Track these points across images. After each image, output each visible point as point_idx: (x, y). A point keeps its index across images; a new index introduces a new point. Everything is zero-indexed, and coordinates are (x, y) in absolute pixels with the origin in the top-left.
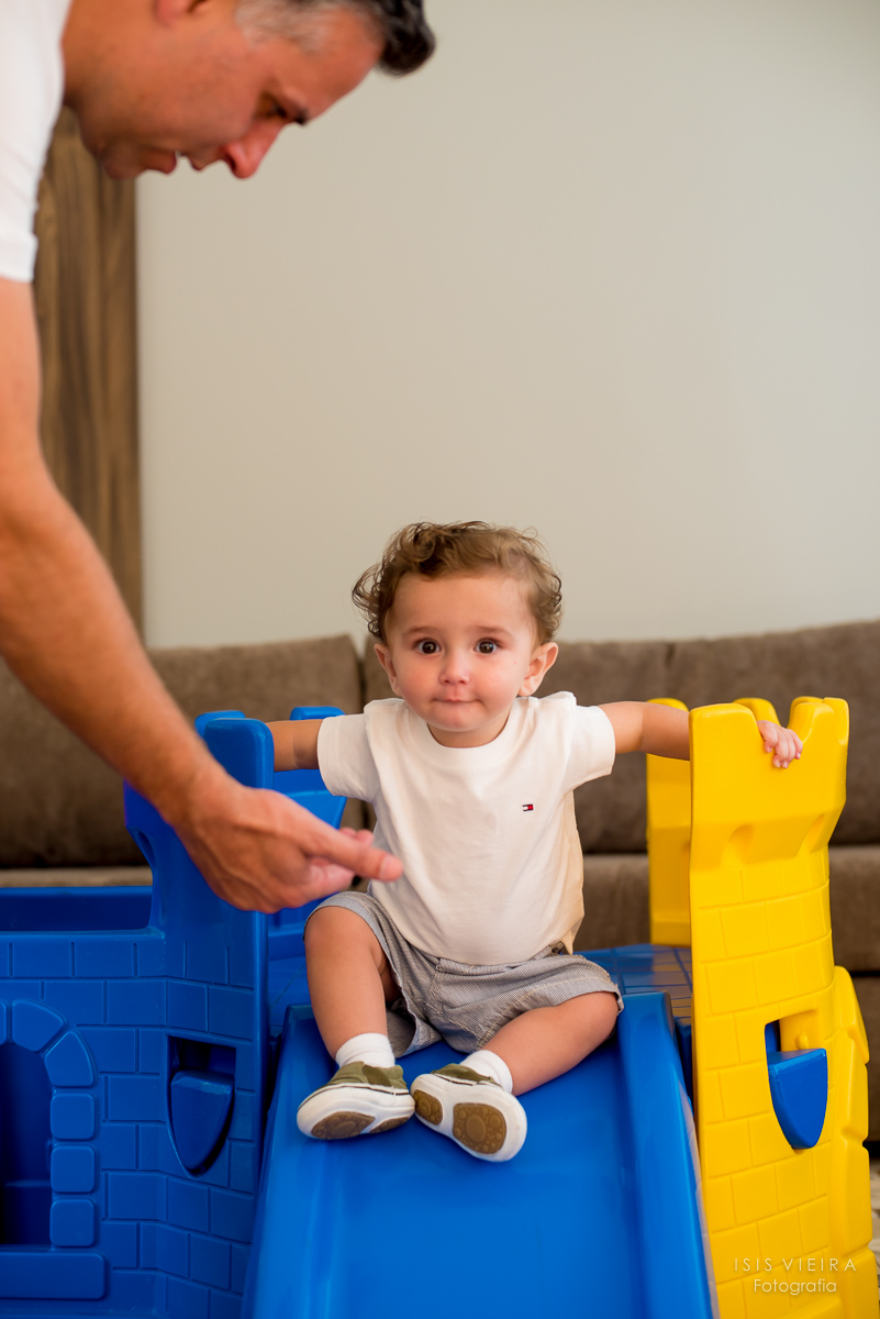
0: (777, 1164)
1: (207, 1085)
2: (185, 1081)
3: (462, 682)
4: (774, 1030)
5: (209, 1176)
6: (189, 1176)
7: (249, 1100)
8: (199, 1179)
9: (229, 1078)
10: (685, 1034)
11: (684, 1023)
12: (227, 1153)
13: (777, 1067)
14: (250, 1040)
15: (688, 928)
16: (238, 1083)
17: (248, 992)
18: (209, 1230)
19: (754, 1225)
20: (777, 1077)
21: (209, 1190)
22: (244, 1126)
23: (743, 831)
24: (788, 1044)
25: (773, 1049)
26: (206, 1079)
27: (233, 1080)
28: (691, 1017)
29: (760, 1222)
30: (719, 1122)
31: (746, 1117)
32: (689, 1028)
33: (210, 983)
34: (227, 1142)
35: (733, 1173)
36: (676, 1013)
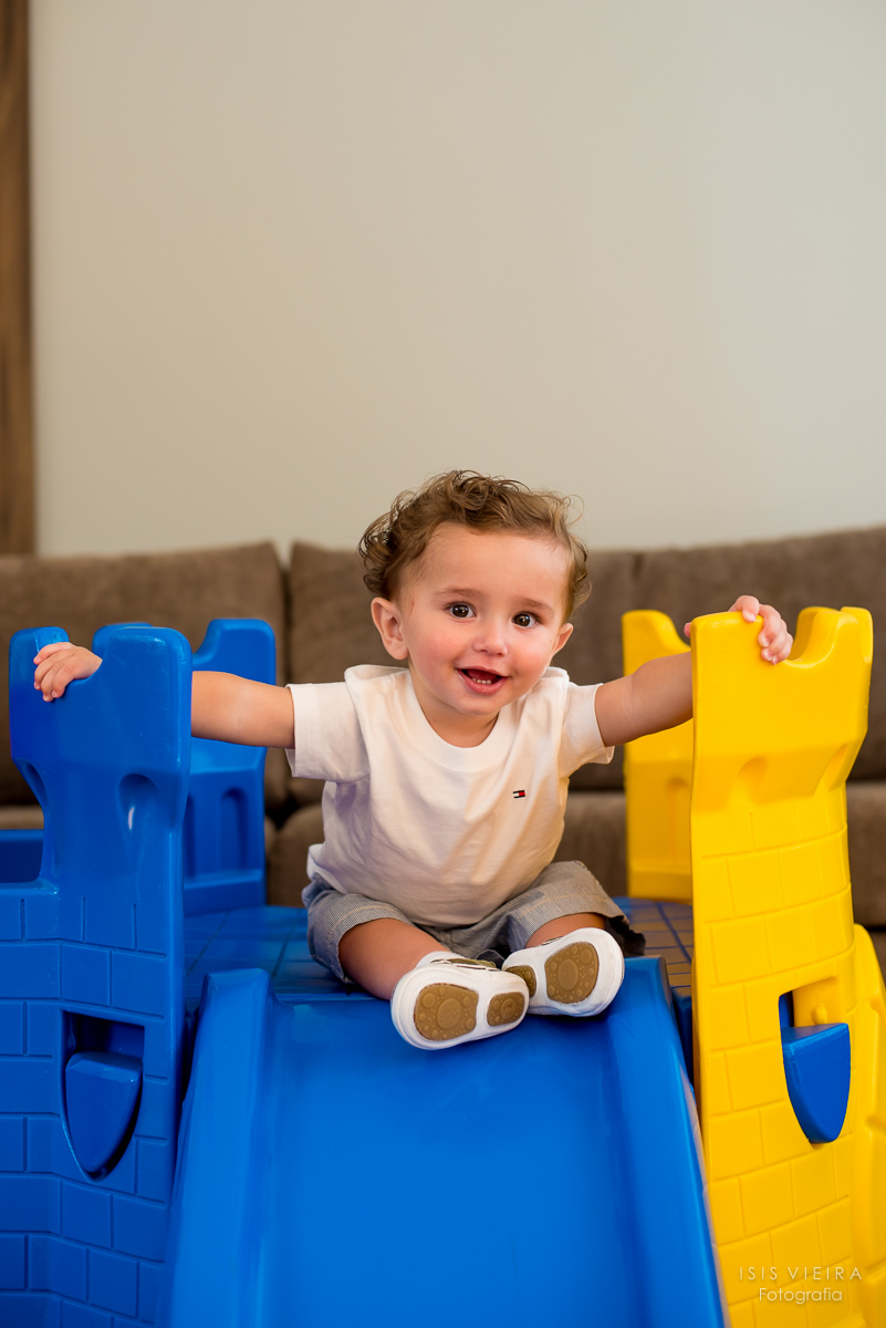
0: (792, 1162)
1: (110, 1072)
2: (83, 1065)
3: (500, 654)
4: (787, 1002)
5: (112, 1180)
6: (88, 1180)
7: (160, 1088)
8: (99, 1184)
9: (135, 1062)
10: (683, 1008)
11: (682, 993)
12: (134, 1152)
13: (792, 1047)
14: (162, 1017)
15: (688, 881)
16: (147, 1069)
17: (161, 960)
18: (112, 1245)
19: (766, 1235)
20: (793, 1058)
21: (111, 1197)
22: (154, 1119)
23: (755, 764)
24: (803, 1019)
25: (786, 1025)
26: (108, 1063)
27: (142, 1064)
28: (691, 985)
29: (773, 1232)
30: (726, 1113)
31: (757, 1106)
32: (689, 1000)
33: (113, 947)
34: (134, 1139)
35: (742, 1174)
36: (673, 981)
